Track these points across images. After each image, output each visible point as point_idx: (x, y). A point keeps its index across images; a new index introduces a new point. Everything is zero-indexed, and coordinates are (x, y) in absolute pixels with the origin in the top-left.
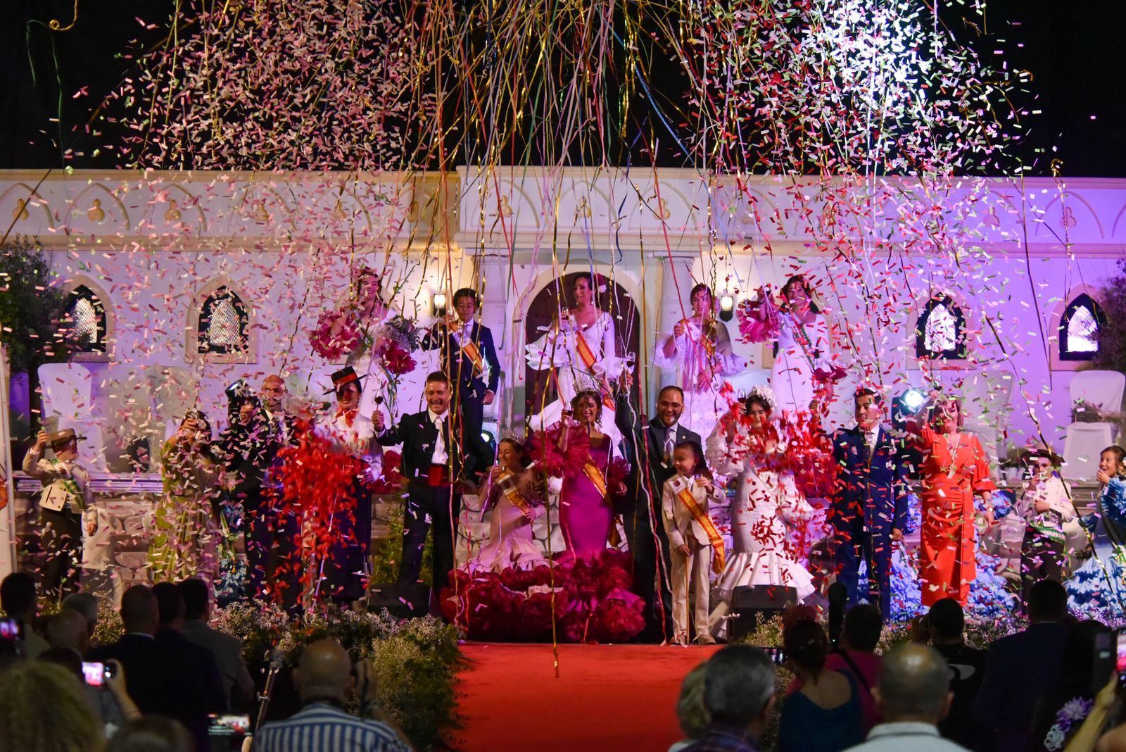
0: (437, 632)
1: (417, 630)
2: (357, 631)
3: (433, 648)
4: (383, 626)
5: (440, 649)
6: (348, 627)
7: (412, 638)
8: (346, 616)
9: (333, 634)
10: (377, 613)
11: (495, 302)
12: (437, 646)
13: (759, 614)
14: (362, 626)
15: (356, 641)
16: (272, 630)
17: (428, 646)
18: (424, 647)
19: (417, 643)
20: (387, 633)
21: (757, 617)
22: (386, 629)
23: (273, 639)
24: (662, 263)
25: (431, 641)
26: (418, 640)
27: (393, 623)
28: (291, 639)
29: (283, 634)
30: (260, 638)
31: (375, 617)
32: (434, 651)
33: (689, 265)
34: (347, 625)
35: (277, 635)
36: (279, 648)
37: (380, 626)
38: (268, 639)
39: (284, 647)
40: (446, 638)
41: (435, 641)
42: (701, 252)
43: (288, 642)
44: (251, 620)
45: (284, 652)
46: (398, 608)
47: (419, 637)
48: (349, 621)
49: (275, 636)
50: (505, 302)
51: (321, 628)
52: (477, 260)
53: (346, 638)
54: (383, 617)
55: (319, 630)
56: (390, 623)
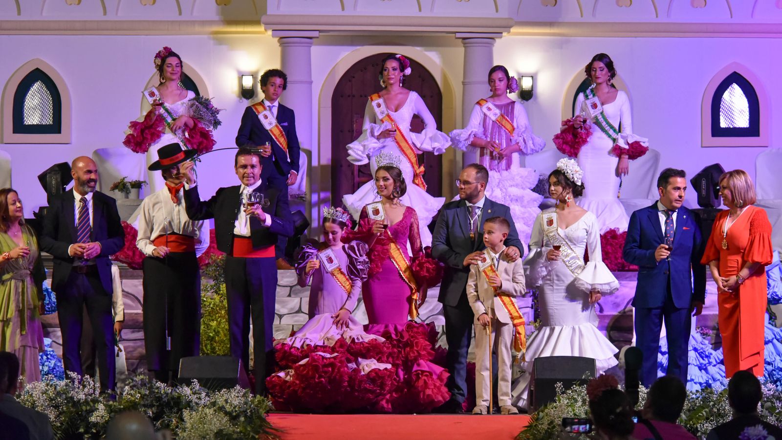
0: (246, 403)
2: (168, 403)
3: (242, 419)
4: (194, 398)
5: (249, 420)
6: (159, 399)
7: (221, 409)
8: (158, 388)
9: (145, 406)
10: (188, 385)
11: (302, 82)
12: (246, 416)
13: (559, 384)
14: (173, 398)
15: (167, 411)
16: (86, 402)
17: (238, 416)
18: (233, 418)
19: (226, 413)
20: (197, 404)
21: (557, 387)
22: (197, 400)
23: (86, 410)
24: (464, 44)
25: (240, 412)
26: (228, 410)
27: (203, 395)
28: (105, 410)
29: (96, 405)
30: (75, 410)
31: (186, 388)
32: (243, 421)
33: (490, 46)
34: (159, 397)
35: (91, 406)
36: (93, 419)
37: (190, 397)
38: (82, 411)
39: (98, 418)
40: (254, 409)
41: (244, 411)
42: (502, 33)
43: (102, 413)
44: (65, 392)
45: (98, 423)
46: (208, 380)
47: (228, 408)
48: (161, 393)
49: (88, 408)
50: (311, 82)
51: (133, 399)
52: (284, 42)
53: (157, 409)
54: (194, 388)
55: (131, 402)
56: (200, 394)
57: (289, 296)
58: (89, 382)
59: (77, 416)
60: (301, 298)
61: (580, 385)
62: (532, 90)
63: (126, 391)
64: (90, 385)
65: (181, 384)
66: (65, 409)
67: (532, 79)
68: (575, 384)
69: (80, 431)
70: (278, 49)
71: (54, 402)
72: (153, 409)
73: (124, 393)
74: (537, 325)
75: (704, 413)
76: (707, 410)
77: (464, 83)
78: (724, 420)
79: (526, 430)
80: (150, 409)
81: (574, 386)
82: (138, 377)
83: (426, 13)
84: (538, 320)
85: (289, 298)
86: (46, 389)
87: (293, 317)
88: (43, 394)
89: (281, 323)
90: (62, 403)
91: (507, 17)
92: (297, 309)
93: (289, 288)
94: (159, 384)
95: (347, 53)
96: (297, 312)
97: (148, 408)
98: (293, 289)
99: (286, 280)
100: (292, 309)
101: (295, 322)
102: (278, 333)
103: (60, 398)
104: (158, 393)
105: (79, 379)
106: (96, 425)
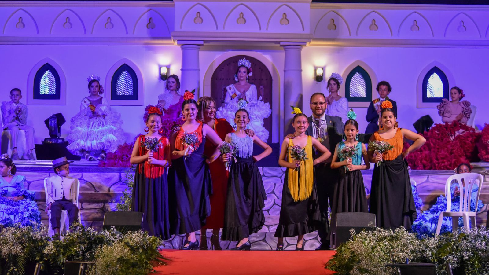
0: (143, 240)
1: (131, 239)
2: (95, 241)
3: (141, 251)
4: (111, 238)
5: (145, 251)
6: (89, 238)
7: (127, 244)
8: (88, 231)
9: (79, 243)
10: (108, 230)
11: (194, 70)
12: (143, 249)
13: (352, 230)
14: (98, 238)
15: (94, 246)
16: (41, 240)
17: (138, 249)
18: (133, 249)
19: (129, 246)
20: (113, 241)
21: (351, 232)
22: (113, 240)
23: (41, 246)
24: (285, 49)
25: (140, 246)
26: (131, 244)
27: (118, 235)
28: (53, 246)
29: (48, 242)
30: (33, 245)
31: (107, 232)
32: (141, 253)
33: (300, 50)
34: (90, 237)
35: (44, 243)
36: (45, 251)
37: (110, 237)
38: (39, 246)
39: (49, 250)
40: (149, 244)
41: (142, 246)
42: (306, 42)
43: (51, 248)
44: (28, 233)
45: (48, 254)
46: (122, 227)
47: (131, 243)
48: (90, 235)
49: (43, 244)
50: (199, 70)
51: (72, 238)
52: (184, 47)
53: (88, 245)
54: (112, 231)
55: (70, 240)
56: (116, 235)
58: (43, 227)
59: (35, 249)
61: (365, 231)
62: (323, 76)
63: (68, 233)
64: (44, 229)
65: (104, 229)
66: (27, 244)
67: (323, 70)
68: (363, 230)
69: (36, 259)
70: (180, 52)
71: (20, 240)
72: (85, 245)
73: (66, 235)
75: (448, 249)
76: (450, 247)
77: (285, 71)
78: (461, 254)
79: (334, 258)
80: (83, 245)
81: (362, 231)
82: (75, 223)
83: (264, 31)
86: (15, 232)
88: (13, 234)
90: (25, 241)
91: (309, 33)
94: (89, 229)
95: (219, 55)
97: (82, 244)
103: (24, 237)
104: (88, 234)
105: (37, 225)
106: (47, 255)
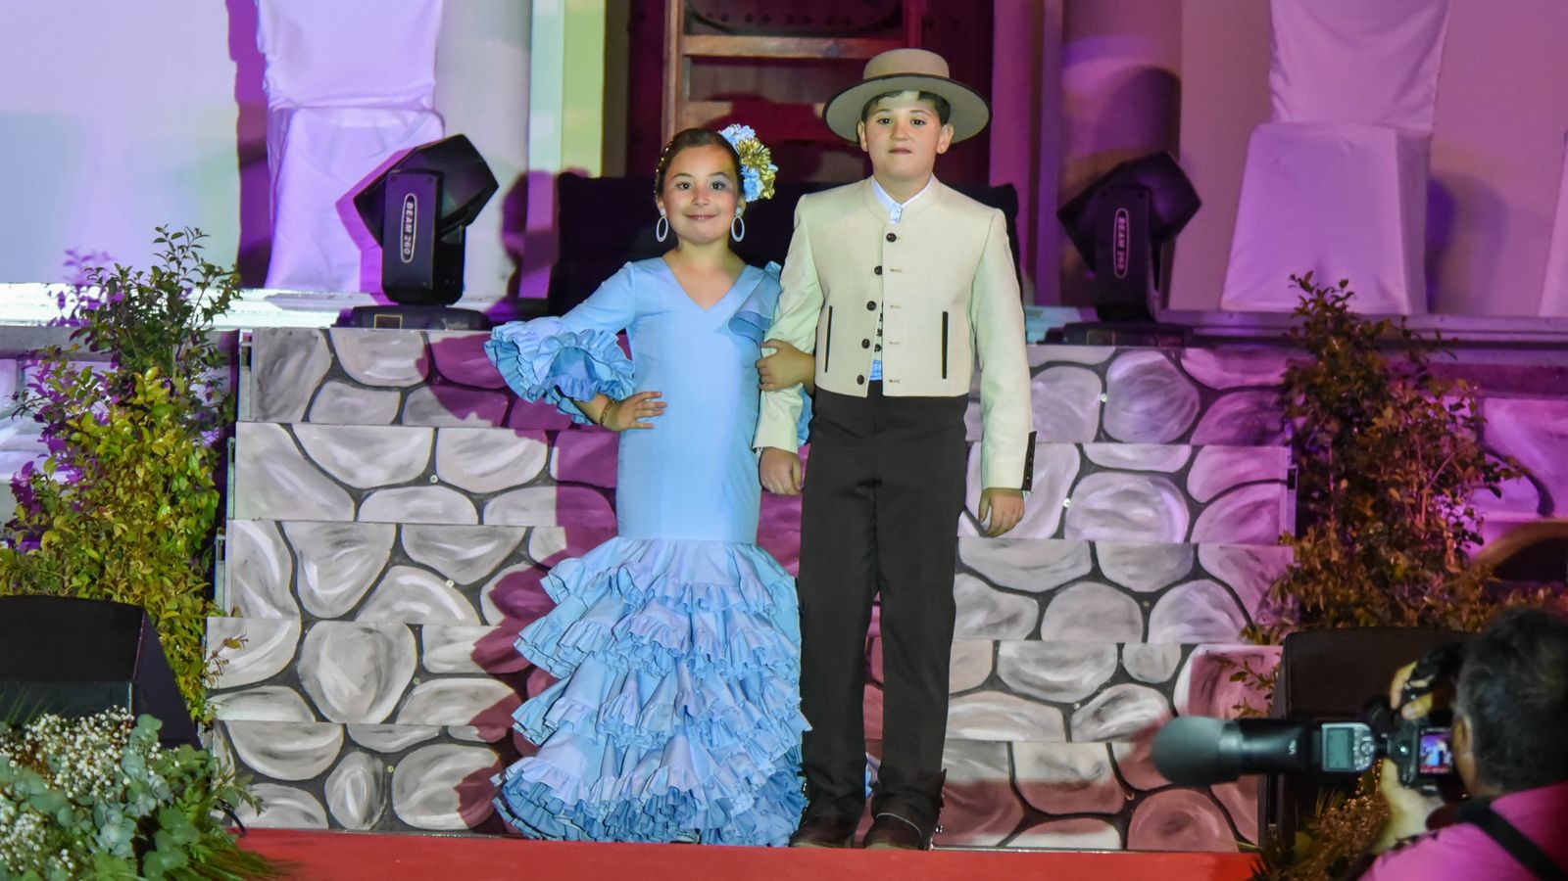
57: (398, 420)
60: (436, 430)
74: (1307, 545)
84: (1311, 530)
85: (396, 428)
87: (405, 497)
89: (360, 519)
92: (420, 468)
93: (397, 395)
96: (423, 480)
98: (412, 398)
99: (385, 363)
100: (402, 469)
101: (412, 515)
102: (345, 551)
